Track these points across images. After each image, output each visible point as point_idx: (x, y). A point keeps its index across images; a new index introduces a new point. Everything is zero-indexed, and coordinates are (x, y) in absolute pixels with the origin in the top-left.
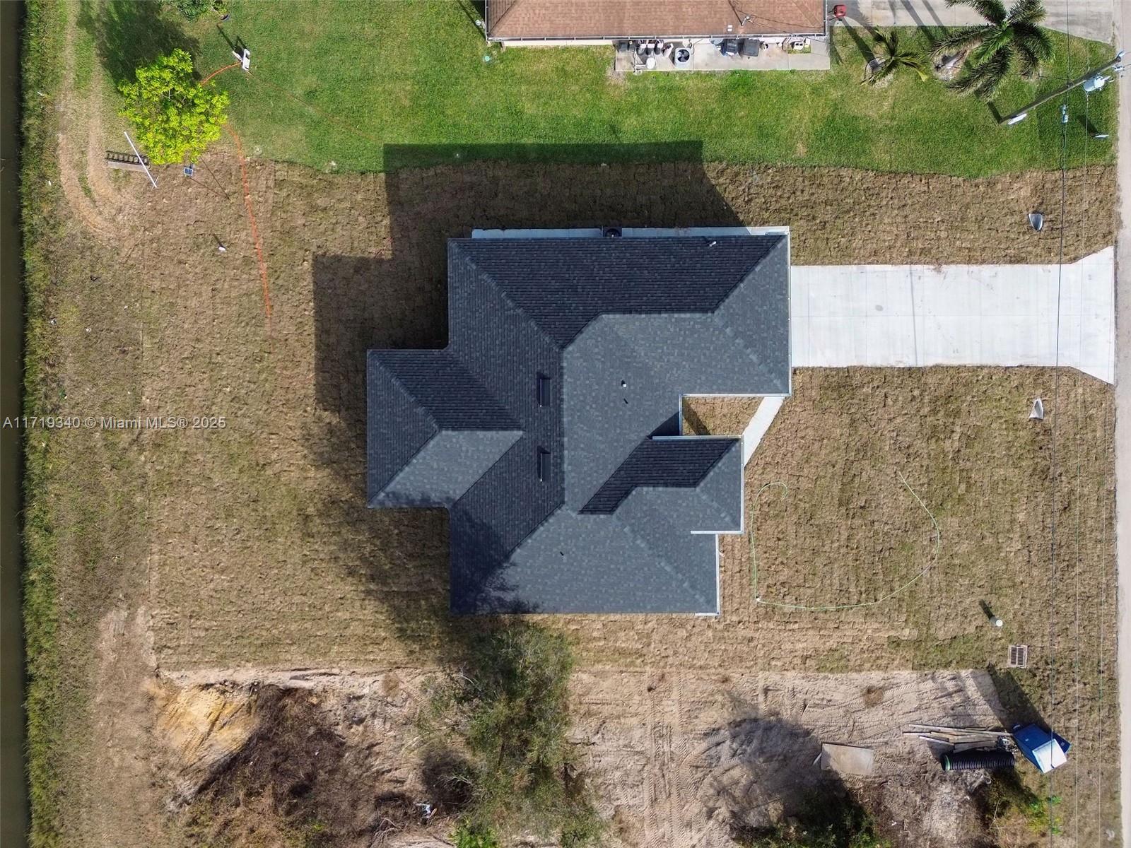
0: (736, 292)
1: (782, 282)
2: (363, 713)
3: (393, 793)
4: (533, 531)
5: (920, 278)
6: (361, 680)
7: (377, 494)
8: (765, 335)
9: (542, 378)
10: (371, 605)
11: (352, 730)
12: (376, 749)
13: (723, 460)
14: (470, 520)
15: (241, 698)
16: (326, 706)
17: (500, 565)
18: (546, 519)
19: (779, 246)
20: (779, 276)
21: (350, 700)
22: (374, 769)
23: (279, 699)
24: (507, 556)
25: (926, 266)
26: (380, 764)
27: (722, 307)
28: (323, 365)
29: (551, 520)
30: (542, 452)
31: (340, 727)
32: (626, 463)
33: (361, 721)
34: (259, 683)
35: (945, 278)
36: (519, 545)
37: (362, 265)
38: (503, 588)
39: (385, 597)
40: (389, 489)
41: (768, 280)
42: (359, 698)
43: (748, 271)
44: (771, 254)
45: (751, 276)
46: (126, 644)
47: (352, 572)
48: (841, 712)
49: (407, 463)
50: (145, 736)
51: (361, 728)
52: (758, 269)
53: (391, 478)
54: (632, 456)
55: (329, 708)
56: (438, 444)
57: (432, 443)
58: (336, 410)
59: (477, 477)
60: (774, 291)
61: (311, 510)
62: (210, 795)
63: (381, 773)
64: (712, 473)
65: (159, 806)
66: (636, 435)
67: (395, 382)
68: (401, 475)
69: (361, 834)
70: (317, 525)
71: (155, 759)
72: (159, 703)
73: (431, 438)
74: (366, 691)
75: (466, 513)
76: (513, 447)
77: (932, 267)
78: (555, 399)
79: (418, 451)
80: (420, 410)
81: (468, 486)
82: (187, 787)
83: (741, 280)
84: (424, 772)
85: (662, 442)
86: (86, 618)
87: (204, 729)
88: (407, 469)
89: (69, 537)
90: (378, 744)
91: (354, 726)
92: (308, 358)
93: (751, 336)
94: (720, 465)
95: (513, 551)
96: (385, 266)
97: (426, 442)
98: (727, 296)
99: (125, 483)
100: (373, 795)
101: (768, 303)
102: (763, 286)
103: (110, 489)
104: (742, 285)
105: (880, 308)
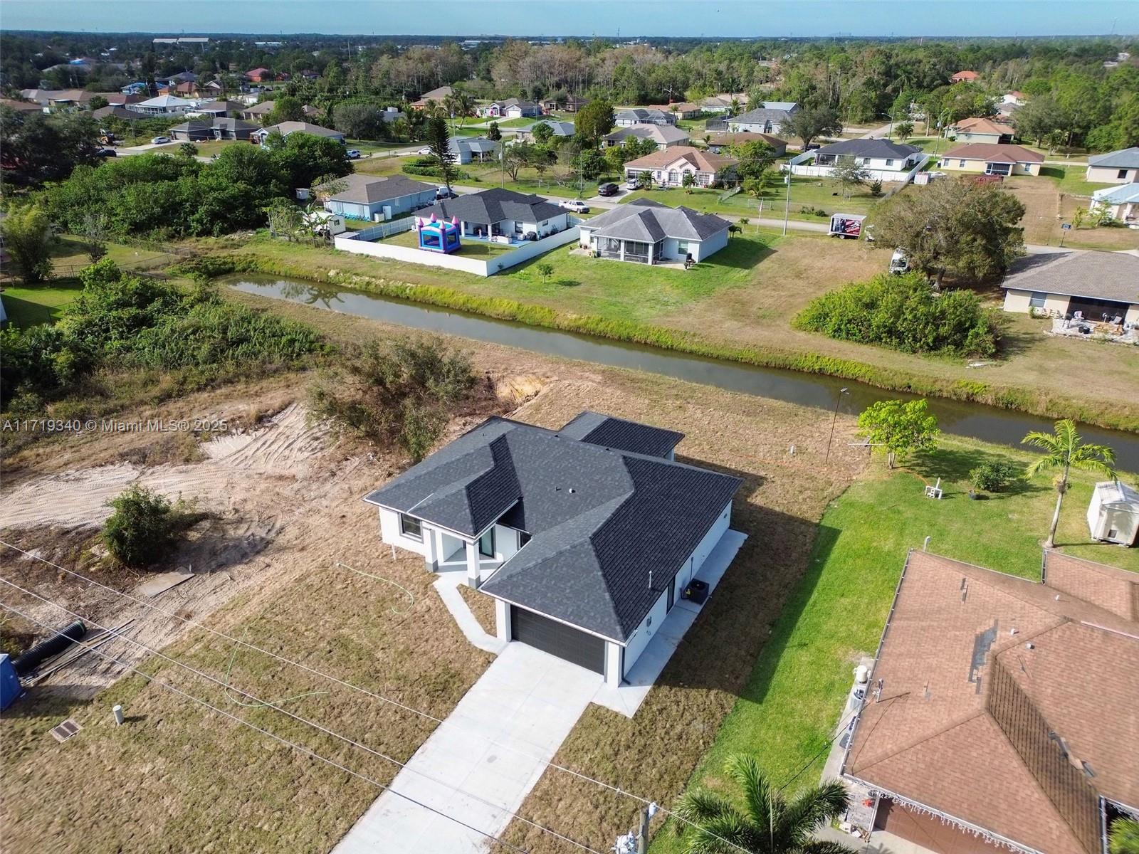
0: (597, 565)
1: (582, 618)
5: (494, 817)
8: (544, 582)
13: (469, 515)
19: (618, 628)
20: (589, 618)
25: (502, 830)
27: (590, 547)
32: (514, 475)
35: (475, 845)
41: (592, 603)
43: (610, 587)
44: (614, 616)
45: (604, 585)
48: (199, 595)
52: (607, 596)
54: (516, 481)
60: (578, 607)
64: (466, 502)
66: (529, 489)
77: (497, 836)
83: (604, 576)
85: (511, 502)
93: (551, 567)
94: (468, 511)
98: (598, 556)
101: (571, 595)
102: (588, 596)
104: (600, 573)
105: (491, 760)
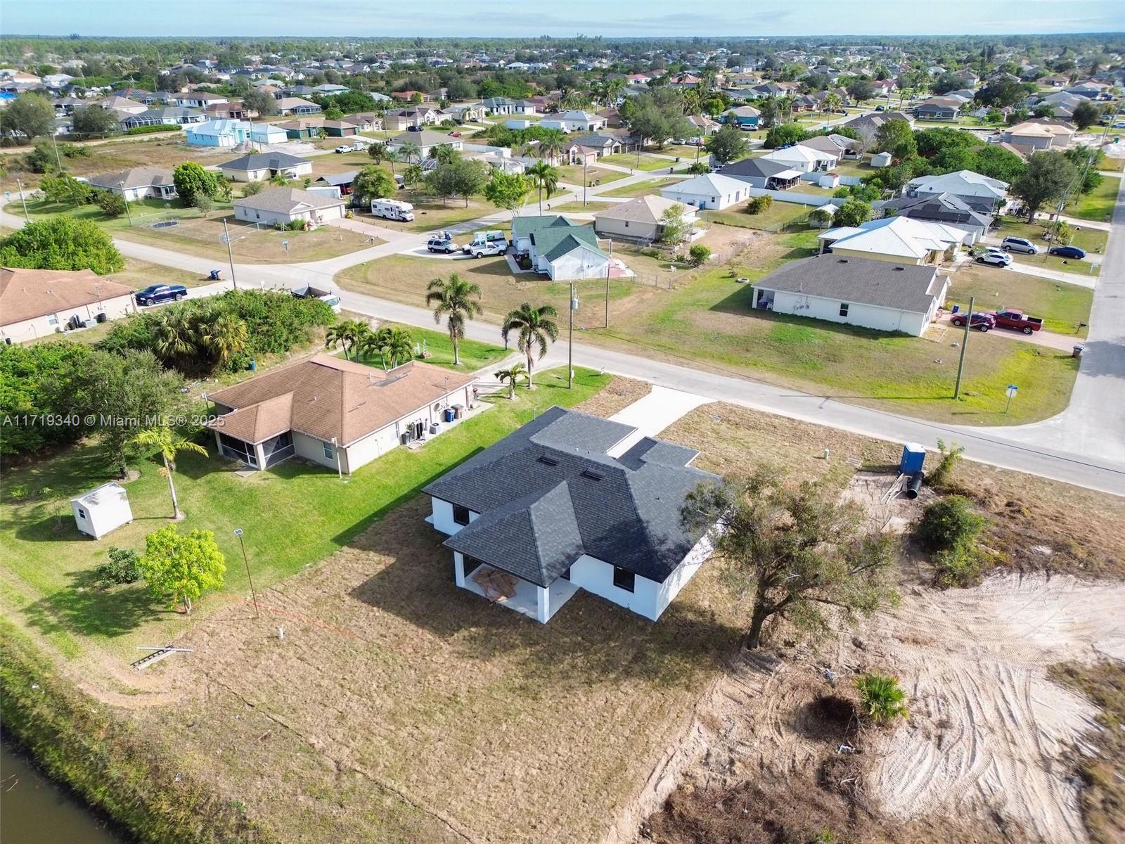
2: (725, 756)
3: (818, 770)
4: (631, 496)
6: (691, 738)
7: (541, 574)
9: (541, 460)
10: (627, 686)
11: (737, 772)
12: (766, 761)
14: (601, 539)
16: (702, 783)
17: (643, 529)
18: (627, 485)
21: (707, 764)
22: (786, 772)
23: (671, 817)
24: (639, 520)
26: (783, 766)
29: (630, 482)
30: (585, 474)
31: (729, 780)
33: (732, 762)
34: (643, 824)
36: (635, 509)
38: (662, 542)
39: (628, 673)
40: (544, 564)
42: (708, 755)
47: (589, 683)
49: (535, 541)
51: (738, 764)
53: (537, 558)
55: (705, 782)
56: (537, 516)
57: (533, 517)
59: (575, 522)
61: (518, 682)
63: (793, 770)
68: (540, 549)
69: (852, 815)
70: (533, 683)
73: (530, 515)
74: (705, 746)
75: (594, 541)
76: (570, 491)
78: (558, 456)
79: (532, 529)
81: (577, 531)
84: (807, 738)
88: (538, 543)
90: (761, 759)
91: (734, 768)
95: (637, 515)
97: (530, 521)
99: (363, 803)
100: (814, 787)
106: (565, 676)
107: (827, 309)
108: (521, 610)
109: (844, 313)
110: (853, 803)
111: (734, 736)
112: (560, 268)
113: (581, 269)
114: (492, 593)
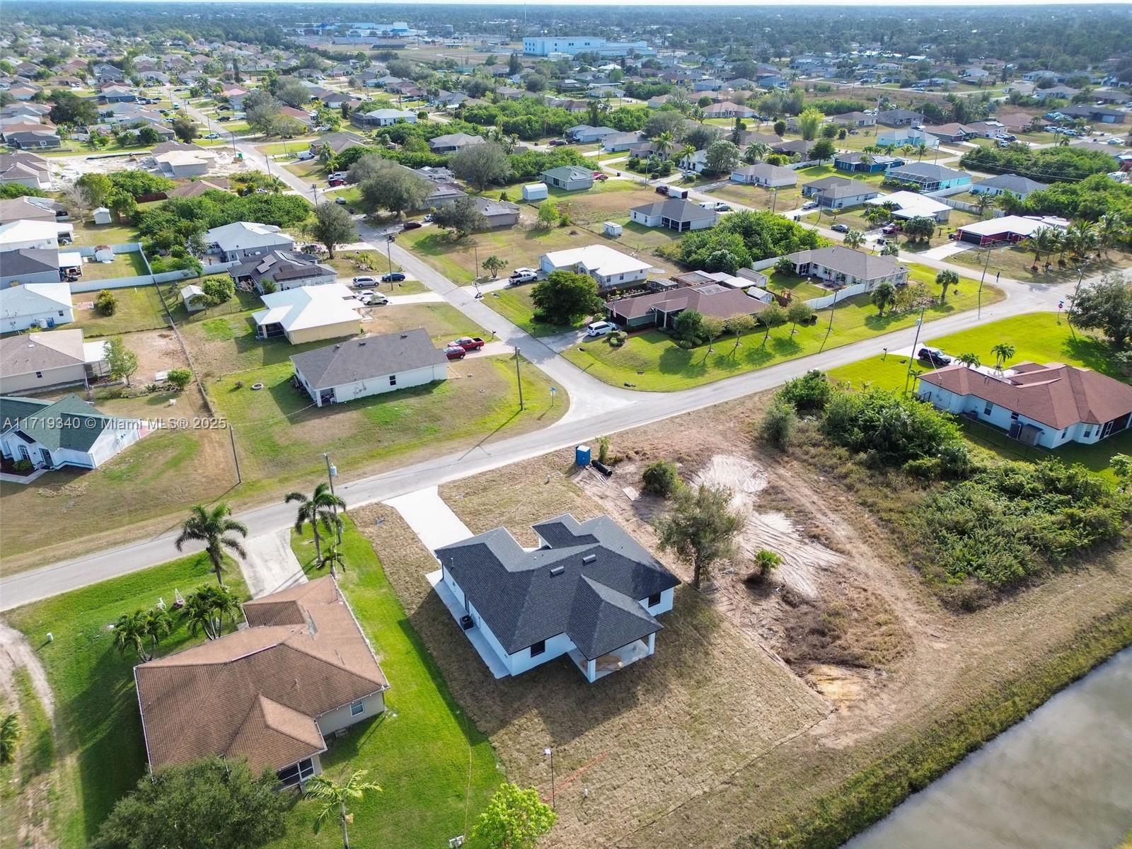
2: (766, 630)
3: (786, 603)
4: (619, 555)
7: (653, 624)
9: (553, 575)
10: (714, 641)
11: (777, 630)
15: (810, 677)
17: (645, 566)
18: (611, 551)
21: (766, 637)
22: (784, 614)
24: (638, 564)
26: (779, 613)
28: (617, 712)
30: (585, 563)
31: (781, 635)
33: (770, 629)
34: (797, 675)
36: (630, 560)
37: (547, 719)
40: (647, 619)
46: (837, 733)
47: (707, 654)
49: (629, 613)
50: (869, 701)
51: (773, 627)
53: (641, 619)
55: (778, 643)
57: (611, 603)
58: (634, 696)
59: (615, 591)
61: (692, 683)
62: (861, 662)
63: (782, 611)
65: (891, 679)
67: (596, 635)
68: (635, 614)
71: (874, 691)
72: (848, 703)
76: (591, 578)
79: (619, 609)
80: (600, 615)
81: (622, 594)
82: (871, 674)
84: (765, 597)
86: (843, 756)
87: (839, 682)
88: (631, 612)
89: (814, 789)
90: (773, 618)
91: (775, 630)
92: (618, 721)
96: (542, 709)
97: (613, 606)
99: (759, 776)
103: (769, 782)
106: (698, 662)
107: (379, 385)
108: (635, 659)
109: (393, 383)
110: (807, 603)
111: (755, 621)
112: (97, 453)
113: (117, 442)
114: (612, 667)
